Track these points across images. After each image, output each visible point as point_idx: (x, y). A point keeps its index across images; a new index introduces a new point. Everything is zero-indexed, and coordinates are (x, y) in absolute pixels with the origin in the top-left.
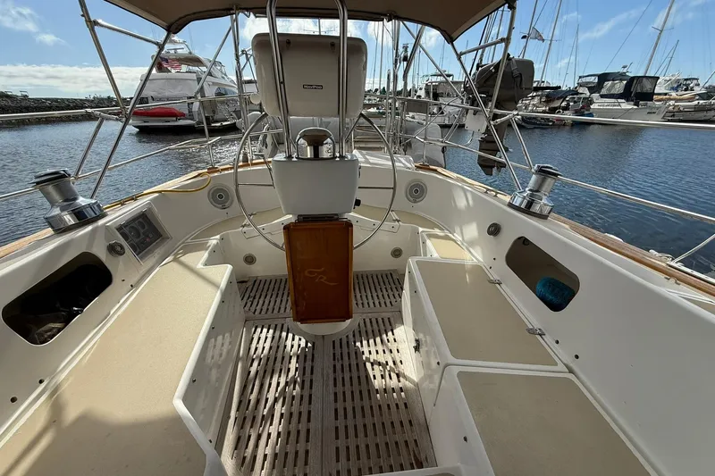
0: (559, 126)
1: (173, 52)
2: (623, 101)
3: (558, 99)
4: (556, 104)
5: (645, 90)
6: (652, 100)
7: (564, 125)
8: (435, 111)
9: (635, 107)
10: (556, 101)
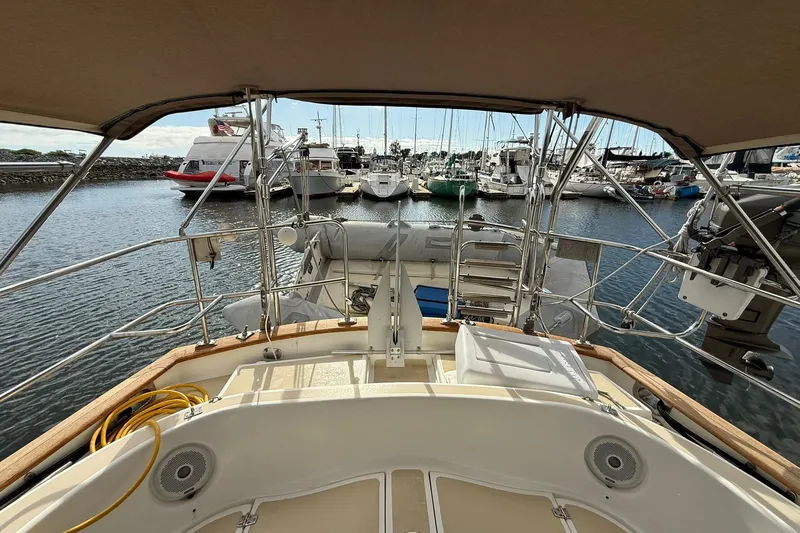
0: (660, 199)
1: (230, 115)
2: (735, 172)
3: (656, 169)
4: (653, 175)
5: (760, 161)
6: (770, 172)
7: (667, 198)
8: (513, 180)
9: (751, 180)
10: (653, 171)
